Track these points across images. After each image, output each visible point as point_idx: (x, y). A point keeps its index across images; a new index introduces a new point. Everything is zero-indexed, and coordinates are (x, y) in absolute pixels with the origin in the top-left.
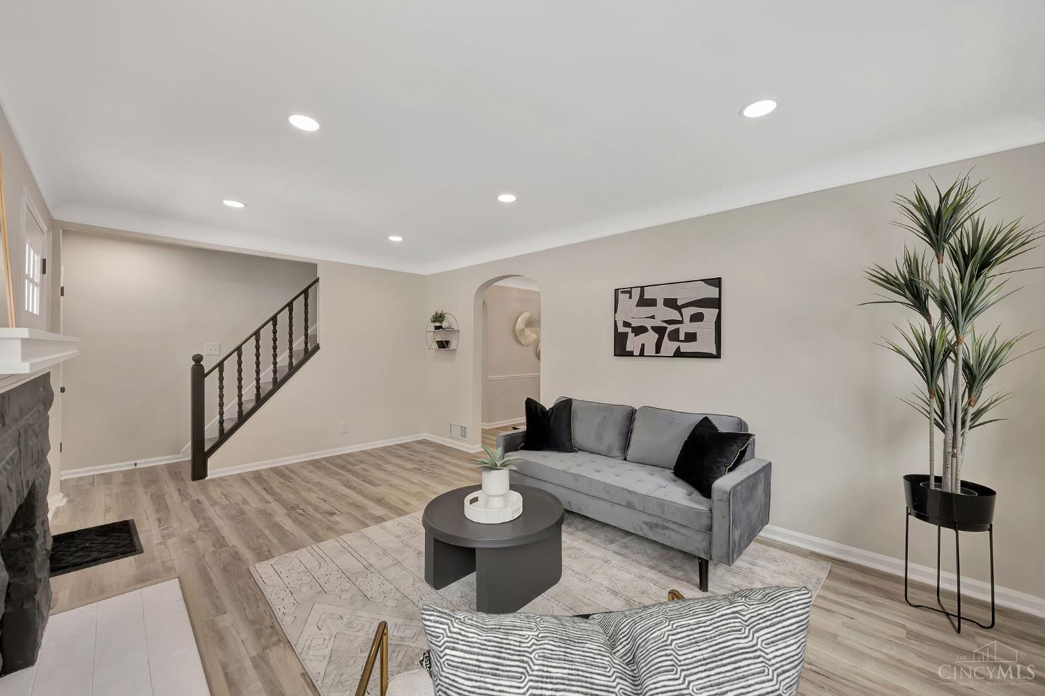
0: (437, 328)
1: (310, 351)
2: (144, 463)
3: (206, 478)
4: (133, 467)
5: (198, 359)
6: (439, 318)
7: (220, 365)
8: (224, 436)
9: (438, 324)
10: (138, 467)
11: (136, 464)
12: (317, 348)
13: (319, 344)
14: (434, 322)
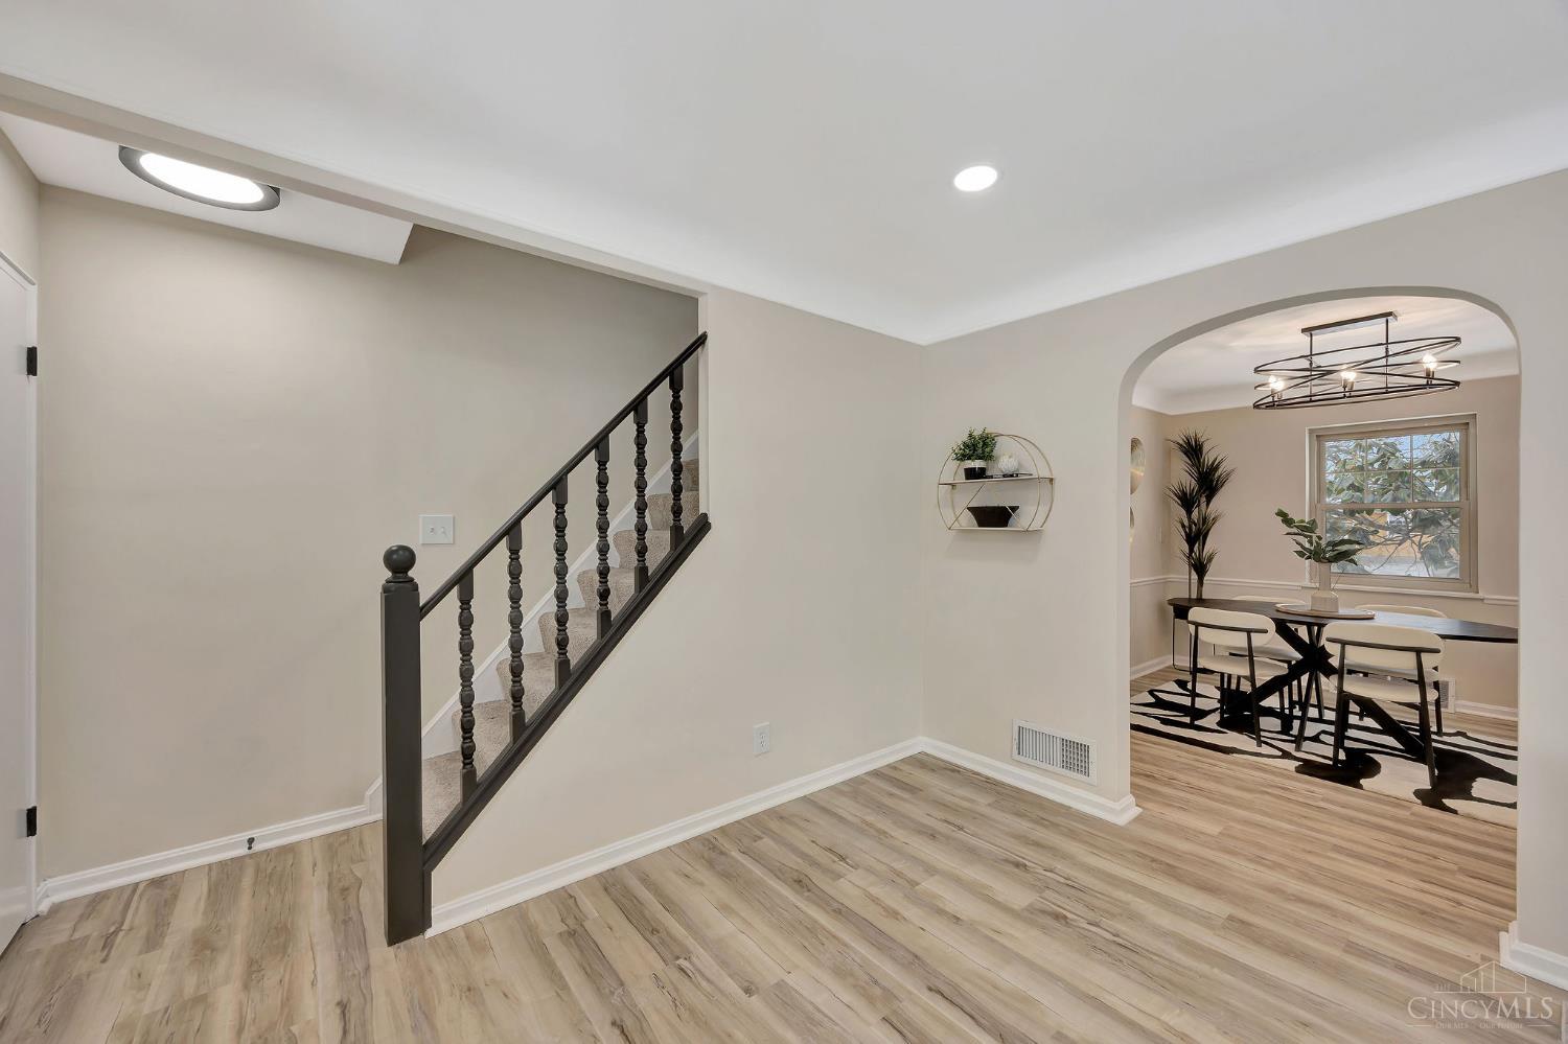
0: (971, 474)
1: (688, 537)
2: (270, 837)
3: (429, 933)
4: (243, 851)
5: (400, 562)
6: (978, 449)
7: (463, 580)
8: (478, 791)
9: (977, 464)
10: (257, 847)
11: (251, 841)
12: (703, 526)
13: (705, 516)
14: (963, 457)
